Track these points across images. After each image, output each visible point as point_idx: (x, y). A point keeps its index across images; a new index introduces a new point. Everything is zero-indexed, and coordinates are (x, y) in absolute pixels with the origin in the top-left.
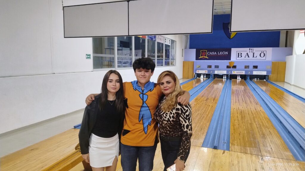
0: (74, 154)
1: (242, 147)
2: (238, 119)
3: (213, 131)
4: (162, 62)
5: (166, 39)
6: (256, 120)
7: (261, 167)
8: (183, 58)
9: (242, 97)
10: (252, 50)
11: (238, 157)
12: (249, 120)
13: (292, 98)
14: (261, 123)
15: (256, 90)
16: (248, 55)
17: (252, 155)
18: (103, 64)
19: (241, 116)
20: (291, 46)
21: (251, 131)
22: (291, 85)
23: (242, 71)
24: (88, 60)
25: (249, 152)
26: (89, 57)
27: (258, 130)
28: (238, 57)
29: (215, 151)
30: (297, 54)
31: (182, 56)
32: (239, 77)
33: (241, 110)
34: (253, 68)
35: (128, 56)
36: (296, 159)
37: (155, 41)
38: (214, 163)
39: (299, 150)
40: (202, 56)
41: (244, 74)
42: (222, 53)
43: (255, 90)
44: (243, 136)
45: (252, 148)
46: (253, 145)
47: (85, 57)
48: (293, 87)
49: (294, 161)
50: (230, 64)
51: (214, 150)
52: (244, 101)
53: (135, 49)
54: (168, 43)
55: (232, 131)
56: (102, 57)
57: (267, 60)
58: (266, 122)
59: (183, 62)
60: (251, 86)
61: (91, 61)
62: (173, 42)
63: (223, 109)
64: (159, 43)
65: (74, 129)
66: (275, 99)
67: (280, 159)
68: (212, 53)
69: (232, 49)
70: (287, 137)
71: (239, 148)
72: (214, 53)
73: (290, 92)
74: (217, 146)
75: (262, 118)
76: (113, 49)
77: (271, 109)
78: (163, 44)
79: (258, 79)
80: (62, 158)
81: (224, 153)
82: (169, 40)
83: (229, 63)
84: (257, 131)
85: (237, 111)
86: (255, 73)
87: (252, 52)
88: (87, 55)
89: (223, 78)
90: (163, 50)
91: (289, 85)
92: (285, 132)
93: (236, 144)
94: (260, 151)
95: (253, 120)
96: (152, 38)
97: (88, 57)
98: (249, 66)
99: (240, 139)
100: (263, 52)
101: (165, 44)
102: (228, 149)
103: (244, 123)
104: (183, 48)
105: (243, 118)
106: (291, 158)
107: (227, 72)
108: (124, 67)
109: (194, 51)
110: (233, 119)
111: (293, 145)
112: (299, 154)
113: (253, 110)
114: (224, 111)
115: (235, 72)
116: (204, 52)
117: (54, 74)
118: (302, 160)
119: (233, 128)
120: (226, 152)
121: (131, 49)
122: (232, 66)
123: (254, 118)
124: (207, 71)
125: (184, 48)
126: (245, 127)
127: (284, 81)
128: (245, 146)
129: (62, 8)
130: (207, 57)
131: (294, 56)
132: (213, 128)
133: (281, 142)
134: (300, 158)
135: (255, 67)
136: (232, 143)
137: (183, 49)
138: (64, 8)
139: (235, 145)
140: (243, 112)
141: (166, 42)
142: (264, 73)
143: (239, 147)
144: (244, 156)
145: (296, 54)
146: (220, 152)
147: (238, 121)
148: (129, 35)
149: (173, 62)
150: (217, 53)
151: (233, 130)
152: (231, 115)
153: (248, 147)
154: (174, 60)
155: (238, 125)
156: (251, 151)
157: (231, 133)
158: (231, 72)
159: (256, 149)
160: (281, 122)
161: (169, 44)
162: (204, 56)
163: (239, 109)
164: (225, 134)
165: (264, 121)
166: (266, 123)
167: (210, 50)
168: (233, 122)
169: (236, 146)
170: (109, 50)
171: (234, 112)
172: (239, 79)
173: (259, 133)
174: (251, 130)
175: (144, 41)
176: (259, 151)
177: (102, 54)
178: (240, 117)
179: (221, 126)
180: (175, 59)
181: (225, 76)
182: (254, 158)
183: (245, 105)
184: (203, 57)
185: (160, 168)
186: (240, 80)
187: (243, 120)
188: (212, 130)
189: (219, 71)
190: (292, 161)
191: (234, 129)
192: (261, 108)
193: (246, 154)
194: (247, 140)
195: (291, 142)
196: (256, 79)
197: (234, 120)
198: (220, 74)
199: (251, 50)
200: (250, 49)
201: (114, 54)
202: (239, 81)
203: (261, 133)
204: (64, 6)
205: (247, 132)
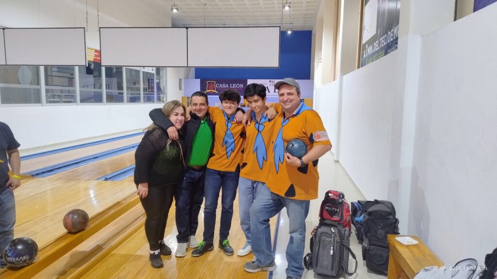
8: (182, 91)
10: (272, 82)
16: (268, 90)
31: (180, 89)
40: (208, 90)
42: (236, 86)
54: (150, 70)
59: (182, 97)
62: (159, 68)
68: (222, 86)
69: (248, 80)
72: (226, 86)
78: (139, 71)
87: (273, 85)
101: (143, 72)
104: (181, 78)
116: (212, 84)
130: (215, 91)
141: (144, 68)
148: (7, 65)
150: (229, 86)
167: (220, 81)
184: (210, 91)
200: (270, 81)
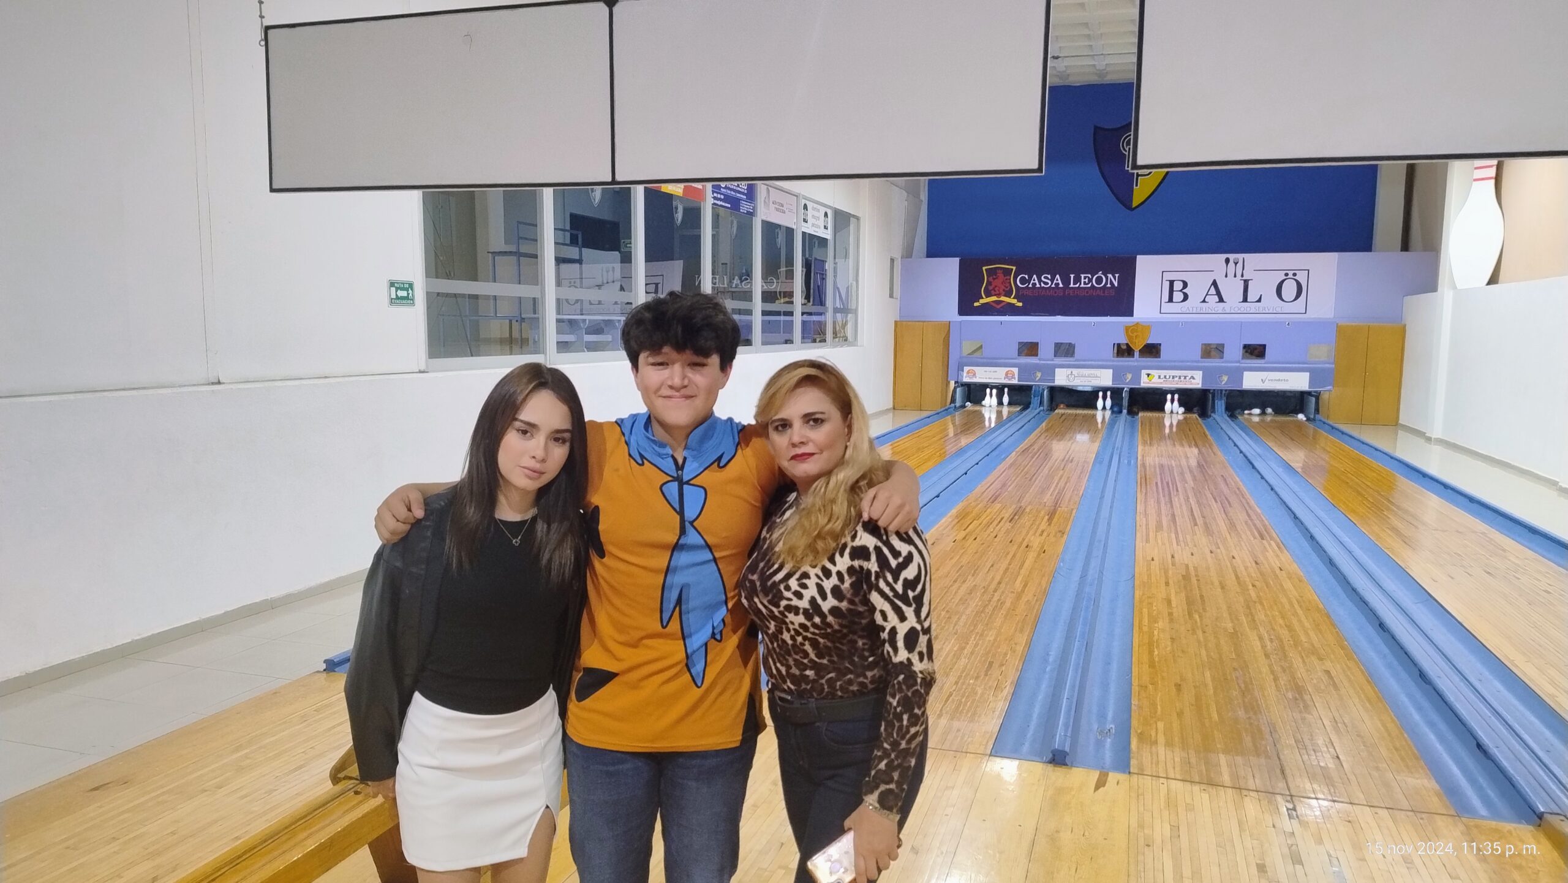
0: (324, 804)
1: (1192, 752)
2: (1170, 614)
3: (1047, 676)
4: (789, 326)
5: (805, 207)
6: (1260, 616)
7: (1286, 850)
8: (896, 303)
9: (1187, 499)
10: (1236, 264)
11: (1170, 803)
12: (1226, 615)
13: (1433, 504)
14: (1284, 633)
15: (1256, 464)
16: (1218, 293)
17: (1245, 792)
18: (483, 335)
19: (1187, 598)
20: (1433, 246)
21: (1235, 669)
22: (1429, 439)
23: (1189, 373)
24: (403, 311)
25: (1226, 778)
26: (403, 298)
27: (1270, 666)
28: (1171, 300)
29: (1058, 775)
30: (1459, 286)
31: (891, 296)
32: (1172, 401)
33: (1187, 566)
34: (1243, 358)
35: (611, 295)
36: (1460, 808)
37: (751, 214)
38: (1053, 839)
39: (1470, 763)
40: (988, 294)
41: (1199, 386)
42: (1090, 280)
43: (1254, 467)
44: (1198, 698)
45: (1239, 759)
46: (1248, 740)
47: (383, 293)
48: (1437, 449)
49: (1450, 819)
50: (1130, 337)
51: (1050, 767)
52: (1200, 521)
53: (650, 257)
54: (818, 226)
55: (1140, 673)
56: (476, 297)
57: (1312, 314)
58: (1307, 624)
59: (896, 322)
60: (1235, 445)
61: (416, 318)
62: (842, 220)
63: (1094, 564)
64: (770, 229)
65: (324, 675)
66: (1353, 511)
67: (1379, 811)
68: (1040, 281)
69: (1141, 260)
70: (1410, 697)
71: (1177, 759)
72: (1052, 280)
73: (1424, 475)
74: (1067, 749)
75: (1287, 606)
76: (536, 256)
77: (1331, 563)
78: (790, 232)
79: (1269, 410)
80: (260, 827)
81: (1100, 784)
82: (823, 210)
83: (1127, 329)
84: (1265, 670)
85: (1166, 572)
86: (1254, 380)
87: (1239, 274)
88: (392, 284)
89: (1096, 408)
90: (790, 262)
91: (1421, 441)
92: (1404, 675)
93: (1161, 739)
94: (1283, 772)
95: (1243, 618)
96: (739, 200)
97: (397, 298)
98: (1223, 345)
99: (1180, 714)
100: (1291, 274)
101: (804, 233)
102: (1123, 764)
103: (1200, 633)
104: (894, 256)
105: (1194, 604)
106: (1435, 803)
107: (1115, 378)
108: (592, 347)
109: (950, 268)
110: (1145, 610)
111: (1442, 739)
112: (1473, 782)
113: (1246, 568)
114: (1101, 572)
115: (1152, 378)
116: (1000, 276)
117: (219, 383)
118: (1483, 812)
119: (1145, 658)
120: (1113, 777)
121: (627, 258)
122: (1137, 348)
123: (1248, 607)
124: (1016, 370)
125: (898, 255)
126: (1204, 652)
127: (1392, 422)
128: (1206, 747)
129: (259, 35)
130: (1014, 301)
131: (1445, 295)
132: (1045, 661)
133: (1384, 725)
134: (1476, 802)
135: (1256, 351)
136: (1141, 733)
137: (892, 260)
138: (271, 32)
139: (1156, 742)
140: (1194, 580)
141: (805, 221)
142: (1298, 382)
143: (1178, 755)
144: (1201, 797)
145: (1455, 288)
146: (1080, 777)
147: (1171, 620)
148: (614, 182)
149: (844, 325)
150: (1066, 281)
151: (1146, 667)
152: (1138, 594)
153: (1226, 751)
154: (850, 315)
155: (1169, 643)
156: (1235, 776)
157: (1135, 682)
158: (1138, 378)
159: (1263, 761)
160: (1382, 626)
161: (821, 233)
162: (999, 295)
163: (1173, 564)
164: (1105, 686)
165: (1300, 621)
166: (1312, 634)
167: (1031, 265)
168: (1145, 629)
169: (1161, 750)
170: (514, 258)
171: (1149, 576)
172: (1173, 409)
173: (1276, 679)
174: (1235, 664)
175: (693, 215)
176: (1278, 771)
177: (474, 278)
178: (1178, 602)
179: (1088, 647)
180: (855, 312)
181: (1104, 398)
182: (1251, 806)
183: (1203, 540)
184: (994, 298)
185: (780, 867)
186: (1181, 417)
187: (1197, 617)
188: (1045, 672)
189: (1075, 371)
190: (1440, 821)
191: (1152, 665)
192: (1286, 557)
193: (1213, 791)
194: (1215, 716)
195: (1431, 725)
196: (1257, 411)
197: (1150, 615)
198: (1080, 389)
199: (1231, 263)
200: (1227, 261)
201: (536, 279)
202: (1175, 423)
203: (1283, 680)
204: (268, 22)
205: (1213, 679)
